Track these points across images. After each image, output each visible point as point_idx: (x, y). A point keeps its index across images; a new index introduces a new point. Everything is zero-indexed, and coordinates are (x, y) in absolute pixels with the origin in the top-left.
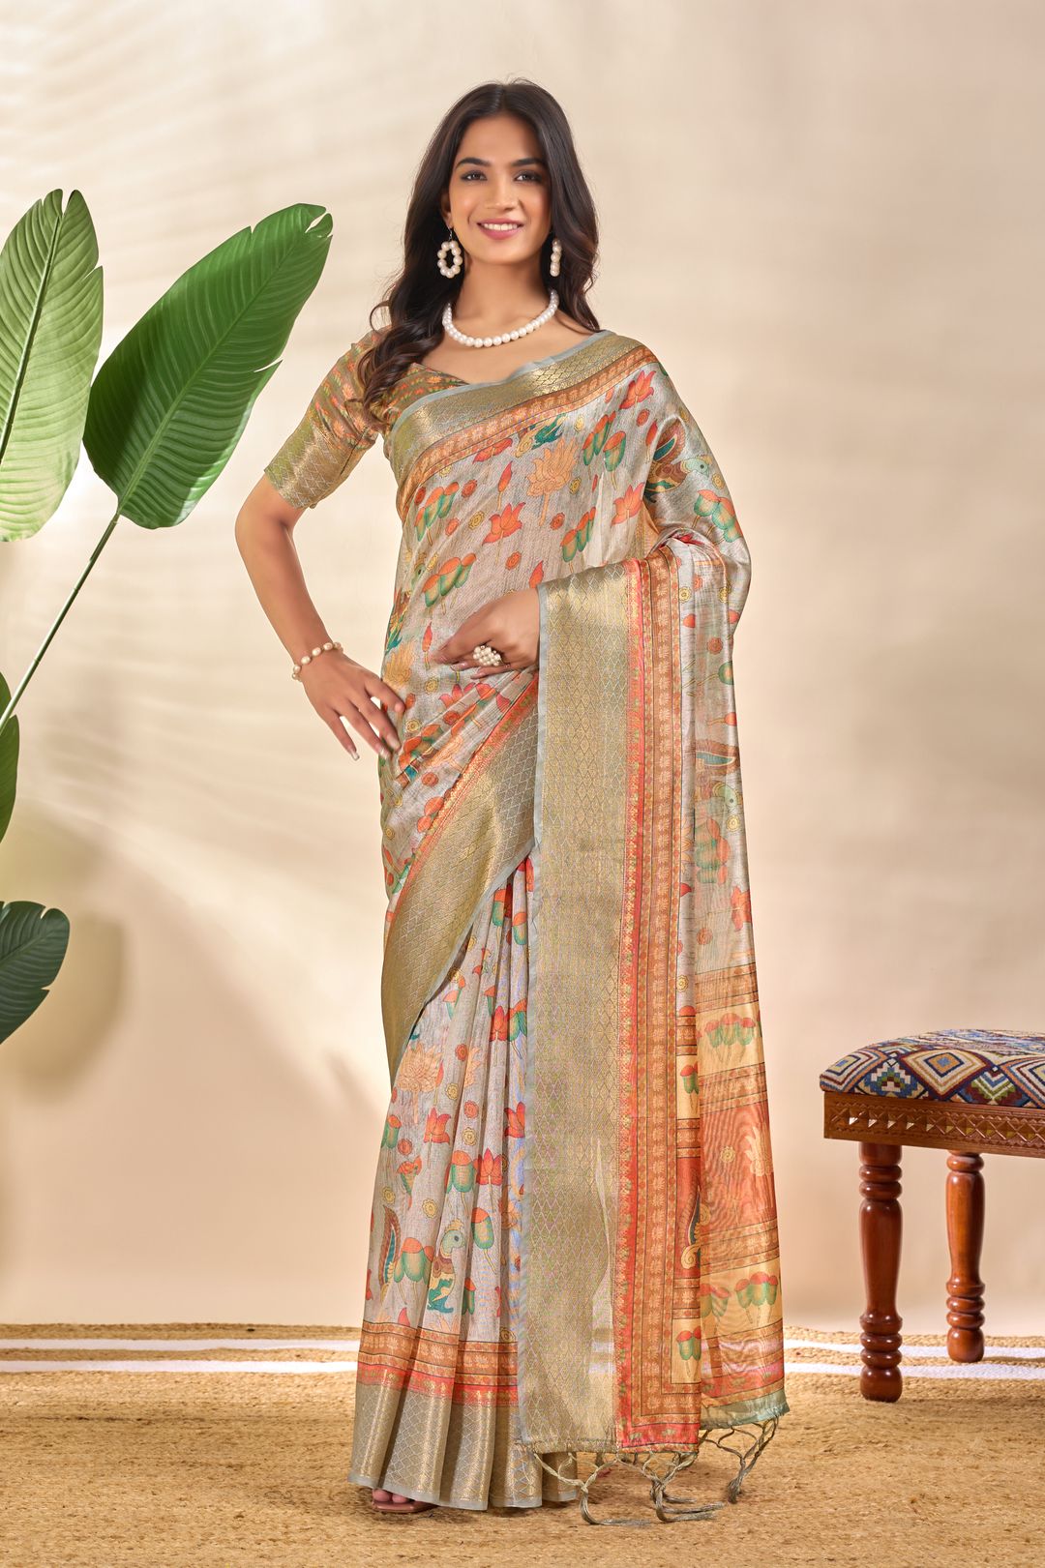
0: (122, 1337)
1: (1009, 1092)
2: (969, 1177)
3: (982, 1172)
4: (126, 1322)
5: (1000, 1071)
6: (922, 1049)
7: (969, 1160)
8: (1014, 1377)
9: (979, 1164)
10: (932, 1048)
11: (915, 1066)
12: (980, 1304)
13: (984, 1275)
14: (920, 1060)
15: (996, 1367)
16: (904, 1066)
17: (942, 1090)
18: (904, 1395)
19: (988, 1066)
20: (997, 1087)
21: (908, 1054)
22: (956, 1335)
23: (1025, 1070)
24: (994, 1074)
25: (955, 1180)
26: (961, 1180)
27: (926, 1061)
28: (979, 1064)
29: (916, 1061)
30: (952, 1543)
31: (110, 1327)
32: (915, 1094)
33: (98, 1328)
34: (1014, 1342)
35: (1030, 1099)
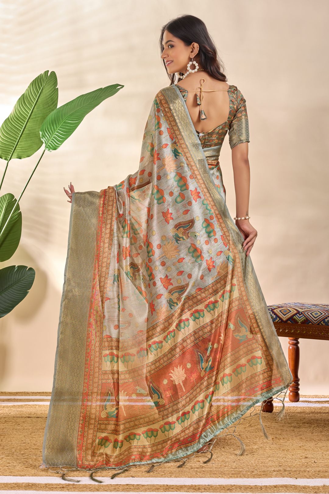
0: (43, 395)
1: (304, 320)
2: (295, 347)
3: (299, 345)
4: (44, 391)
5: (302, 314)
6: (279, 307)
7: (295, 342)
8: (308, 406)
9: (298, 343)
10: (282, 307)
11: (277, 312)
12: (298, 385)
13: (299, 376)
14: (278, 311)
15: (303, 403)
16: (273, 312)
17: (284, 319)
18: (274, 410)
19: (298, 312)
20: (301, 318)
21: (275, 309)
22: (291, 394)
23: (309, 313)
24: (300, 315)
25: (291, 348)
26: (293, 347)
27: (280, 311)
28: (295, 312)
29: (277, 311)
30: (283, 450)
31: (39, 393)
32: (277, 321)
33: (36, 393)
34: (309, 397)
35: (310, 322)
